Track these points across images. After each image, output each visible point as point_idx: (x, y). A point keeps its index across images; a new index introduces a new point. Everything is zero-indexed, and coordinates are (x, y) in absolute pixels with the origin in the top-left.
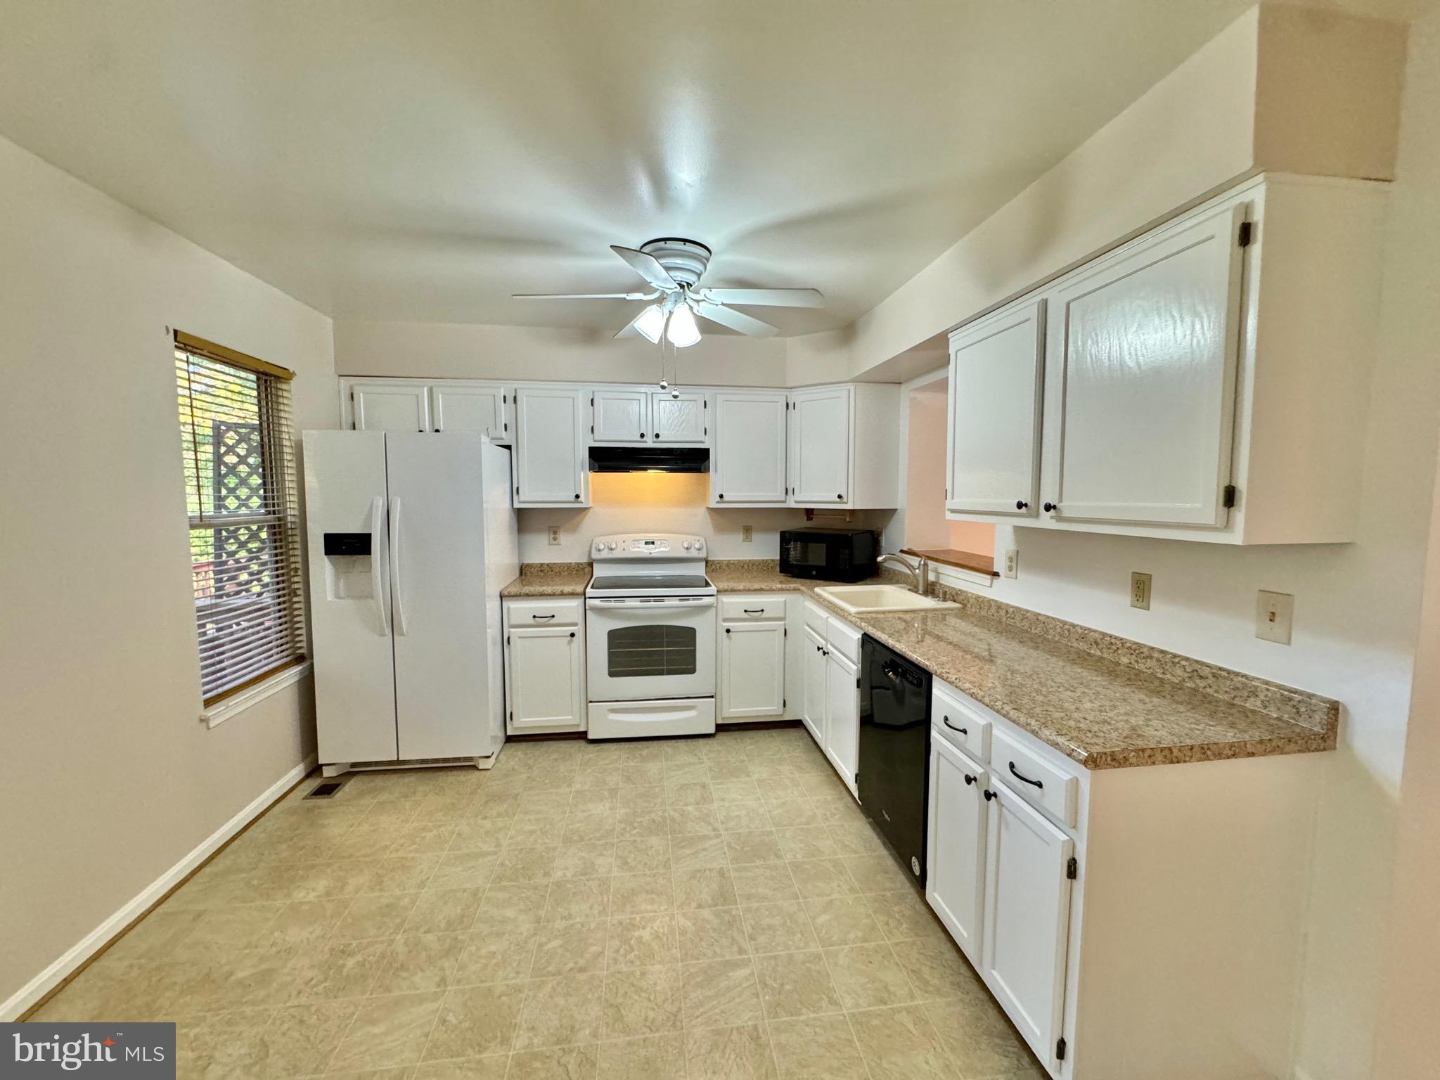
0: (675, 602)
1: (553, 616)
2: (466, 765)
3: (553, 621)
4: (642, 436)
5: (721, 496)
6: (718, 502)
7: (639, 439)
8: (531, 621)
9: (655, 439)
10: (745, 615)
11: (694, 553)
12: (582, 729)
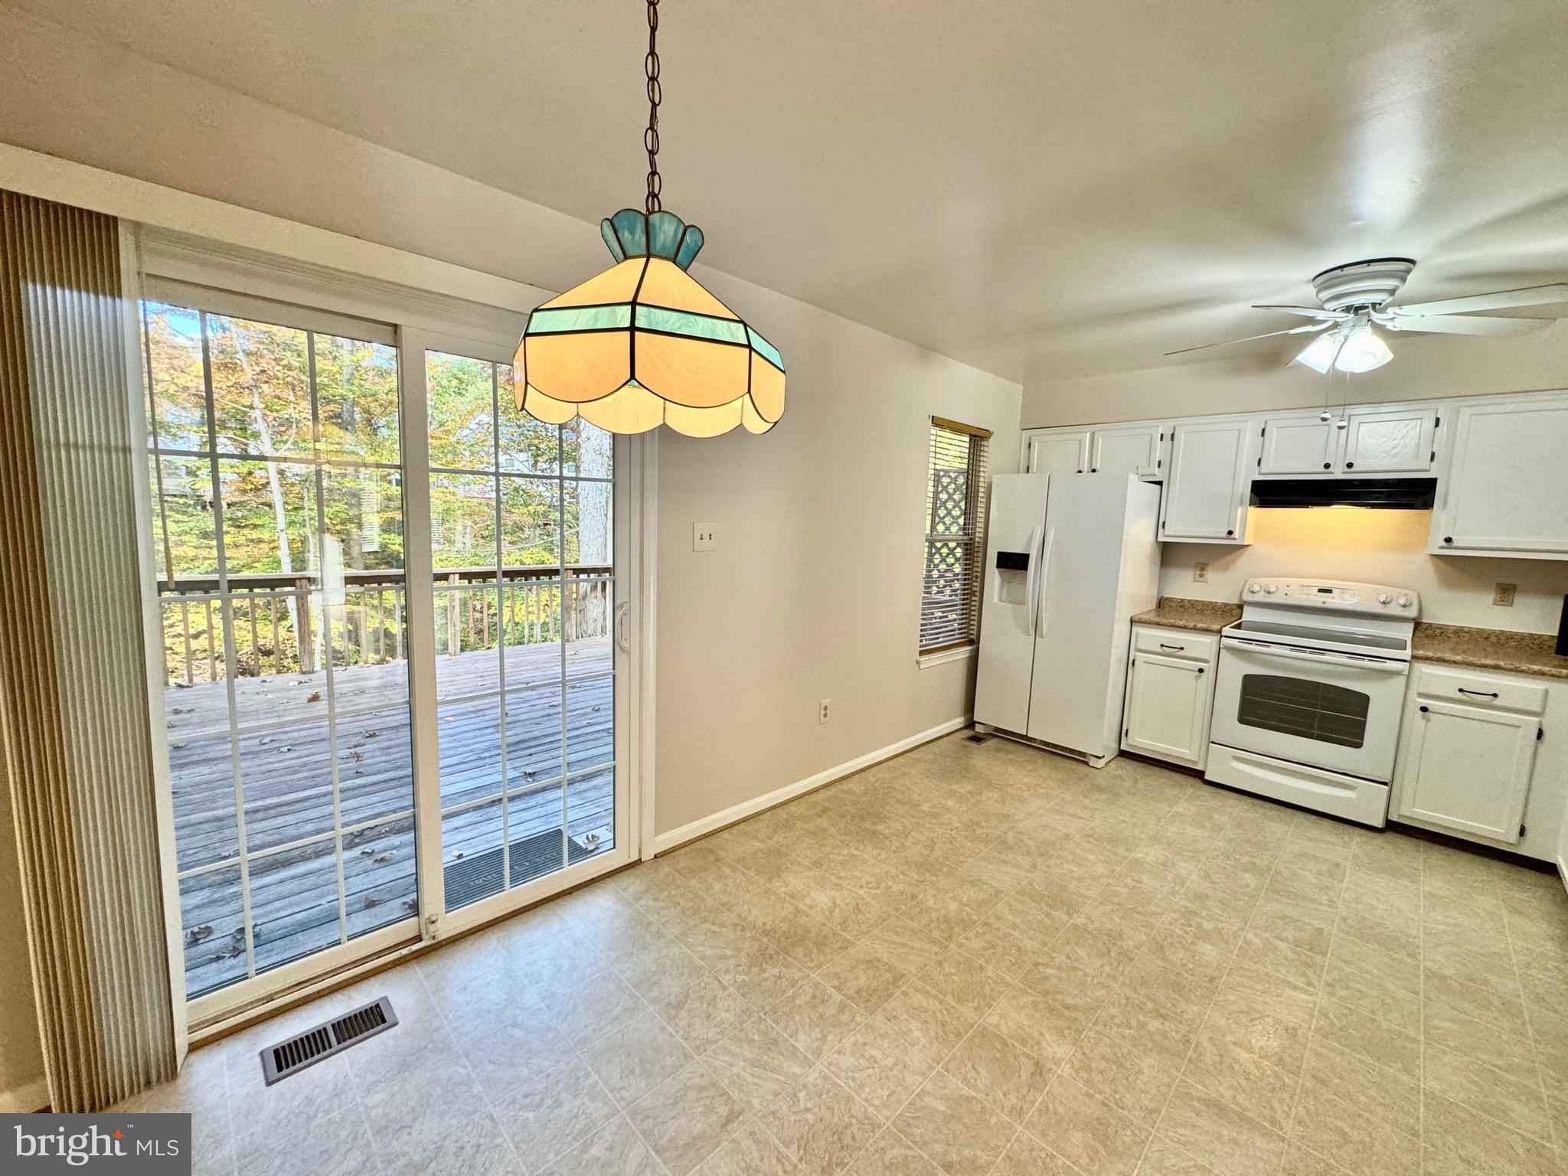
0: (1343, 659)
1: (1182, 649)
2: (1078, 757)
3: (1181, 653)
4: (1327, 466)
5: (1448, 540)
6: (1441, 548)
7: (1324, 470)
8: (1159, 649)
9: (1346, 470)
10: (1460, 695)
11: (1394, 610)
12: (1199, 767)
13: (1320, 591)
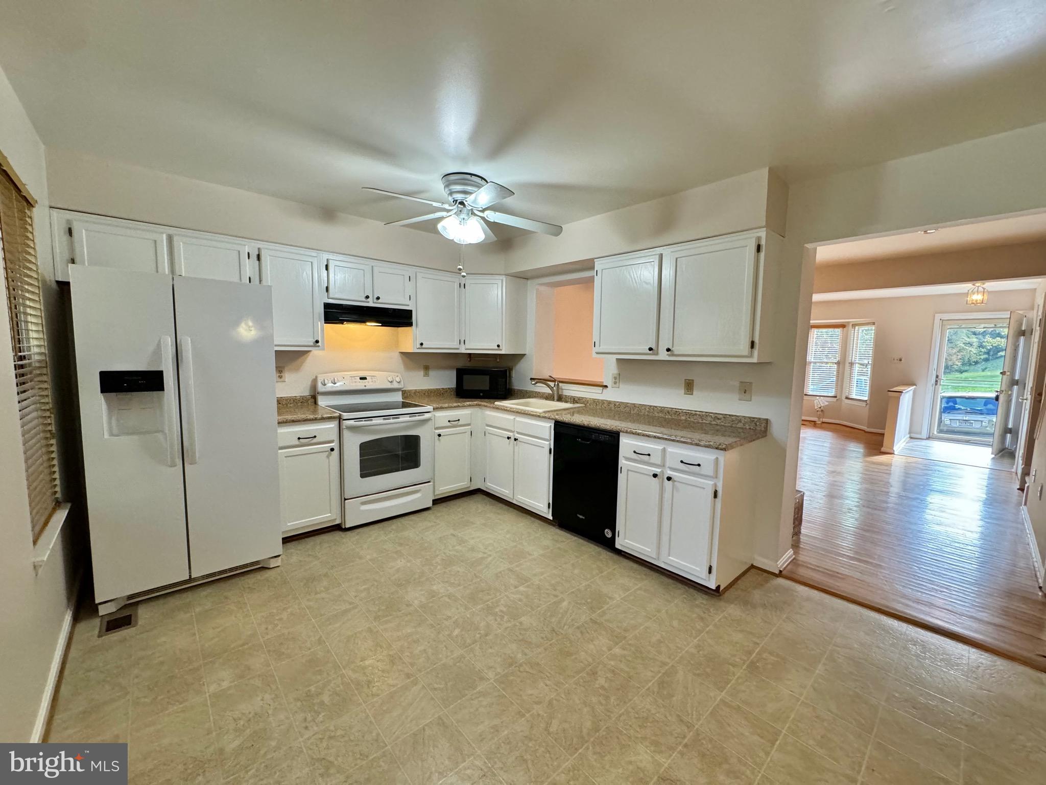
0: (407, 418)
1: (315, 437)
2: (258, 568)
3: (315, 440)
4: (367, 297)
5: (422, 344)
6: (419, 348)
7: (364, 300)
8: (297, 442)
9: (375, 301)
10: (449, 424)
11: (395, 385)
12: (338, 522)
13: (361, 379)
